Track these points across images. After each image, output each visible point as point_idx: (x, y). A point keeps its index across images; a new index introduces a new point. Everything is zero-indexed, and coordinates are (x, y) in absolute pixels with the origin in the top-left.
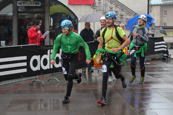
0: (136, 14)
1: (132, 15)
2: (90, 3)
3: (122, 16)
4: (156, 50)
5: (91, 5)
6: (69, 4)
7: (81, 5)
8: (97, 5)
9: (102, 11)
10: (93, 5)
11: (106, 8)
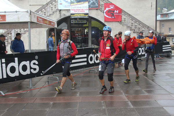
0: (149, 27)
1: (146, 28)
2: (118, 21)
3: (139, 28)
4: (163, 51)
5: (119, 22)
6: (105, 21)
7: (112, 22)
8: (123, 21)
9: (126, 26)
10: (121, 21)
11: (129, 23)
